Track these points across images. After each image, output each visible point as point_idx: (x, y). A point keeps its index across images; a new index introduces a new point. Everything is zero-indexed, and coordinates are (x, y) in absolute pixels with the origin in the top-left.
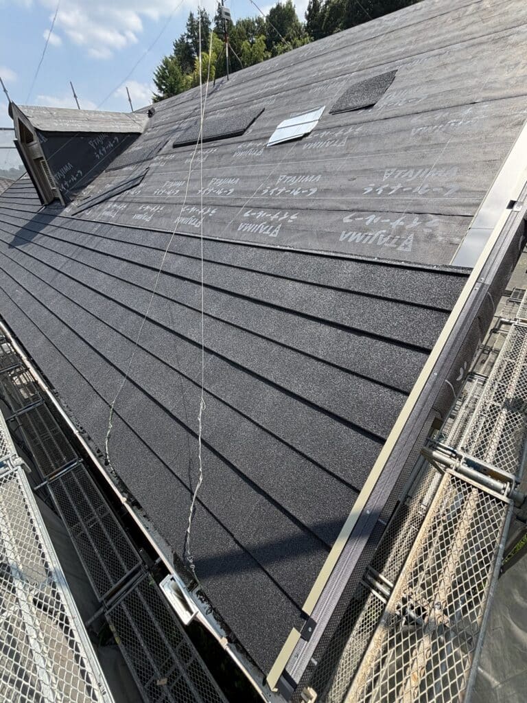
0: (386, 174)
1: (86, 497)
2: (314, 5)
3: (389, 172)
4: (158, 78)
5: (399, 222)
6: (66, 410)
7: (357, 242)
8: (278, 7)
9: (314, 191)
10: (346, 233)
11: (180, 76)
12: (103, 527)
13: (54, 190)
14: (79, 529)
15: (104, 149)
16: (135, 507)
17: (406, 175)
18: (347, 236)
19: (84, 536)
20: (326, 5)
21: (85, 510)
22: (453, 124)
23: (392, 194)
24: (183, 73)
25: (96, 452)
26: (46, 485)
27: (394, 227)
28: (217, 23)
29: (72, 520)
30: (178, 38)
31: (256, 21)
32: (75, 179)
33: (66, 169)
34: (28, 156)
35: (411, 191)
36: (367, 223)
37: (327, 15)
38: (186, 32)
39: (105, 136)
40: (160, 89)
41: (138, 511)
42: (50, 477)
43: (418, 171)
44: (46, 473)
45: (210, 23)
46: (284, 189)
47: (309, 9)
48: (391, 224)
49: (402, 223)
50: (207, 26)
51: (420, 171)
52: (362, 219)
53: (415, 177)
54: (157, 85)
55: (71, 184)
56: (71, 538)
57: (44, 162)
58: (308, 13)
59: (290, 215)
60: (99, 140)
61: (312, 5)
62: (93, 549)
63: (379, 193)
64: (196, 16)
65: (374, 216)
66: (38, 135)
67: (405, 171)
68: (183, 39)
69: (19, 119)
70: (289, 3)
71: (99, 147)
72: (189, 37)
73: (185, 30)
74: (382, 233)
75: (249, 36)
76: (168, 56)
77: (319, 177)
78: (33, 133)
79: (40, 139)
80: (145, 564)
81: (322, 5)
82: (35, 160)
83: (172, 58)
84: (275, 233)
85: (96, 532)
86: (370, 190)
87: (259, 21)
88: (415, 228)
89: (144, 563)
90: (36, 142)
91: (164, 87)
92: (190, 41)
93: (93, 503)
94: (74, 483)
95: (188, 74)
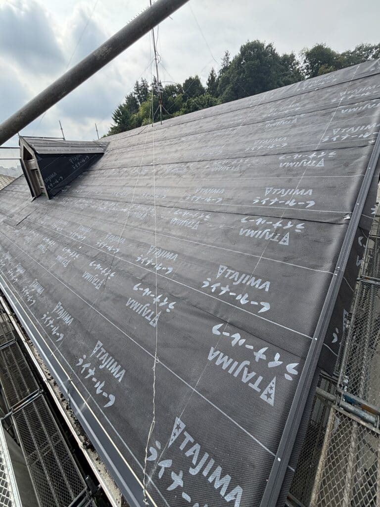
0: (266, 191)
1: (43, 425)
2: (212, 78)
3: (269, 190)
4: (115, 116)
5: (278, 224)
6: (38, 358)
7: (251, 236)
8: (190, 79)
9: (220, 199)
10: (243, 230)
11: (129, 115)
12: (55, 454)
13: (42, 188)
14: (35, 457)
15: (79, 163)
16: (89, 450)
17: (280, 192)
18: (244, 231)
19: (39, 464)
20: (219, 78)
21: (41, 438)
22: (305, 162)
23: (271, 205)
24: (131, 113)
25: (59, 396)
26: (10, 415)
27: (275, 227)
28: (153, 87)
29: (29, 449)
30: (128, 94)
31: (177, 86)
32: (58, 182)
33: (52, 176)
34: (27, 169)
35: (284, 203)
36: (258, 224)
37: (220, 83)
38: (134, 91)
39: (80, 156)
40: (116, 122)
41: (92, 454)
42: (14, 408)
43: (287, 190)
44: (12, 404)
45: (148, 87)
46: (200, 197)
47: (209, 80)
48: (273, 225)
49: (281, 225)
50: (147, 88)
51: (288, 191)
52: (253, 220)
53: (286, 194)
54: (114, 119)
55: (54, 186)
56: (28, 467)
57: (38, 172)
58: (208, 82)
59: (205, 215)
60: (77, 158)
61: (210, 78)
62: (45, 477)
63: (263, 203)
64: (140, 83)
65: (261, 219)
66: (36, 157)
67: (279, 190)
68: (132, 95)
69: (24, 147)
70: (197, 77)
71: (76, 162)
72: (135, 93)
73: (133, 90)
74: (268, 232)
75: (172, 93)
76: (122, 104)
77: (223, 190)
78: (32, 155)
79: (37, 158)
80: (89, 491)
81: (216, 78)
82: (31, 170)
83: (124, 105)
84: (195, 227)
85: (50, 459)
86: (257, 201)
87: (179, 86)
88: (289, 228)
89: (89, 489)
90: (33, 160)
91: (118, 121)
92: (136, 96)
93: (49, 432)
94: (34, 413)
95: (134, 114)
